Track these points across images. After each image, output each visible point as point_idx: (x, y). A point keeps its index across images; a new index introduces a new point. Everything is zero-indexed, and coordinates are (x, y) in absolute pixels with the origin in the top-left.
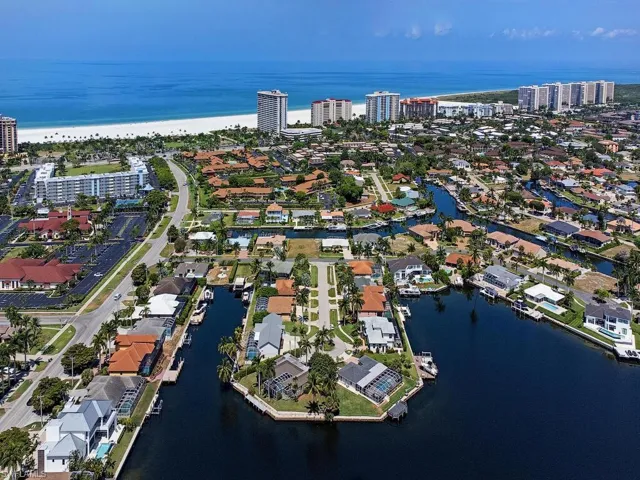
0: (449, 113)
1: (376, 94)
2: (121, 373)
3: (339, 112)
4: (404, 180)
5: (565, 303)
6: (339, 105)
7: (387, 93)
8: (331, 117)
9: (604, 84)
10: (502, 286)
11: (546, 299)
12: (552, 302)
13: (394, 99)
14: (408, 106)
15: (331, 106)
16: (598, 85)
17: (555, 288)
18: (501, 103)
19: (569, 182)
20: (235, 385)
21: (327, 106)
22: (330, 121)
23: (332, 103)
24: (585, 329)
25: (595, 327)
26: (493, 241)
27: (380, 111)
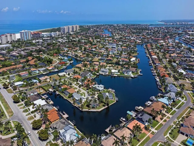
0: (45, 36)
1: (23, 31)
2: (55, 121)
3: (11, 38)
4: (57, 55)
5: (119, 72)
6: (11, 36)
7: (27, 31)
8: (9, 40)
9: (77, 26)
10: (106, 72)
11: (115, 72)
12: (117, 72)
13: (29, 32)
14: (33, 35)
15: (8, 36)
16: (73, 27)
17: (115, 69)
18: (57, 32)
19: (94, 49)
20: (83, 110)
21: (6, 36)
22: (9, 42)
23: (8, 35)
24: (125, 75)
25: (126, 74)
26: (95, 64)
27: (25, 37)
